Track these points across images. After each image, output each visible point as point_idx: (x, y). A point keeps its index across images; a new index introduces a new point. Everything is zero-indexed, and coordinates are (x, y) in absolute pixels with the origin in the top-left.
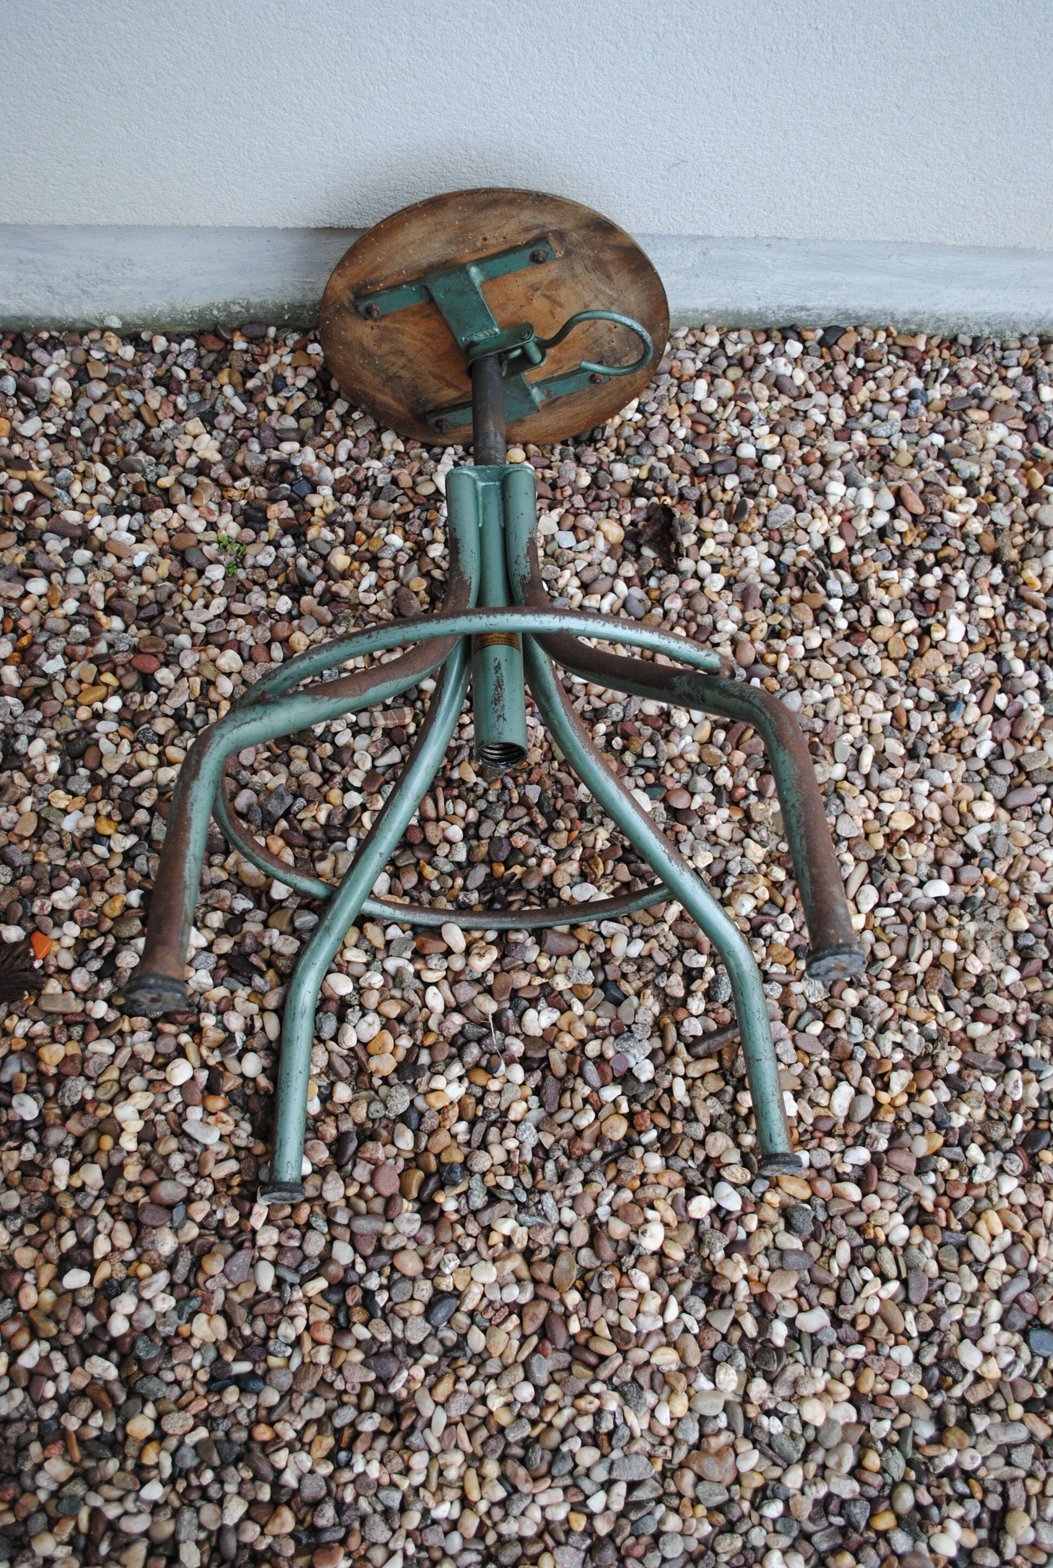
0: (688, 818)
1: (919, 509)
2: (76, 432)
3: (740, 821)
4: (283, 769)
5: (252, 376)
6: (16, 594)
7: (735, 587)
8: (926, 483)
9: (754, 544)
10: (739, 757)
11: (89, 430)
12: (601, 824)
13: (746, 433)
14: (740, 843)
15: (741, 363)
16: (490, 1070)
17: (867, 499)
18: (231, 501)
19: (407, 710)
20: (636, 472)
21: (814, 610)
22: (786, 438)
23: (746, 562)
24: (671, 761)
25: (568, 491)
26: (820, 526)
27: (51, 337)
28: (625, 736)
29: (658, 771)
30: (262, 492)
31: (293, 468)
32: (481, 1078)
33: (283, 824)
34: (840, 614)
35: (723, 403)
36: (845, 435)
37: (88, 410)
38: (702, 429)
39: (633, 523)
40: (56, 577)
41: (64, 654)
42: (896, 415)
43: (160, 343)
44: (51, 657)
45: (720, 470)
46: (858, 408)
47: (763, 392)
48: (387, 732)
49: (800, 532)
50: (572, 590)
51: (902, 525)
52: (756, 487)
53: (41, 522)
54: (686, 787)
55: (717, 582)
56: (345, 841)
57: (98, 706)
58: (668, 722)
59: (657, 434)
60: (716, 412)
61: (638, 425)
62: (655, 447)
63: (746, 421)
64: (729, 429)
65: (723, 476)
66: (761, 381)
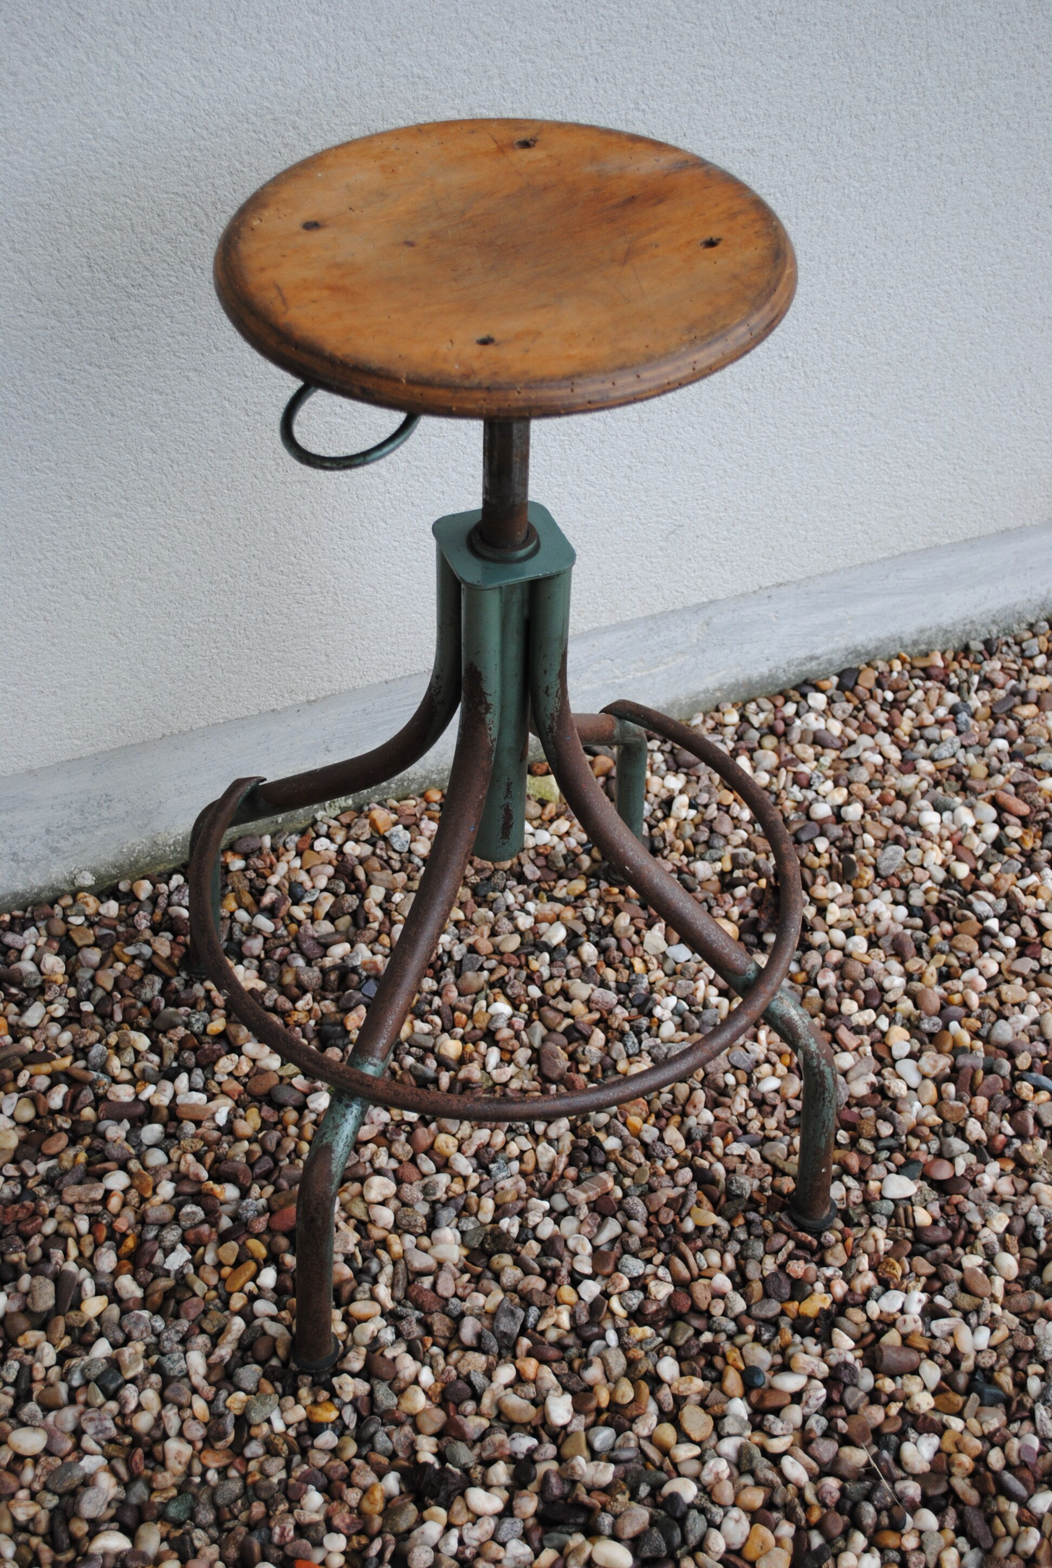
0: (960, 1186)
1: (1024, 809)
2: (87, 1007)
3: (1013, 1172)
4: (493, 1285)
5: (262, 892)
6: (98, 1195)
7: (881, 943)
8: (1016, 785)
9: (875, 897)
10: (981, 1103)
11: (102, 999)
12: (873, 1224)
13: (811, 795)
14: (1027, 1192)
15: (772, 730)
16: (897, 1527)
17: (967, 818)
18: (299, 1024)
19: (603, 1175)
20: (718, 866)
21: (975, 938)
22: (854, 787)
23: (877, 919)
24: (913, 1133)
26: (935, 856)
27: (13, 918)
28: (847, 1126)
29: (902, 1148)
30: (328, 1006)
31: (354, 970)
32: (891, 1539)
33: (525, 1342)
34: (1001, 934)
35: (774, 773)
36: (909, 767)
37: (93, 979)
39: (743, 915)
40: (134, 1165)
41: (184, 1241)
42: (948, 733)
43: (145, 889)
44: (168, 1252)
45: (804, 837)
46: (907, 739)
47: (808, 751)
48: (594, 1206)
49: (916, 869)
50: (714, 999)
51: (1014, 831)
52: (849, 841)
53: (88, 1113)
54: (939, 1155)
55: (859, 944)
56: (603, 1337)
57: (250, 1286)
58: (885, 1097)
59: (721, 822)
60: (771, 783)
61: (697, 821)
62: (725, 837)
63: (805, 782)
64: (791, 796)
65: (811, 841)
66: (800, 742)
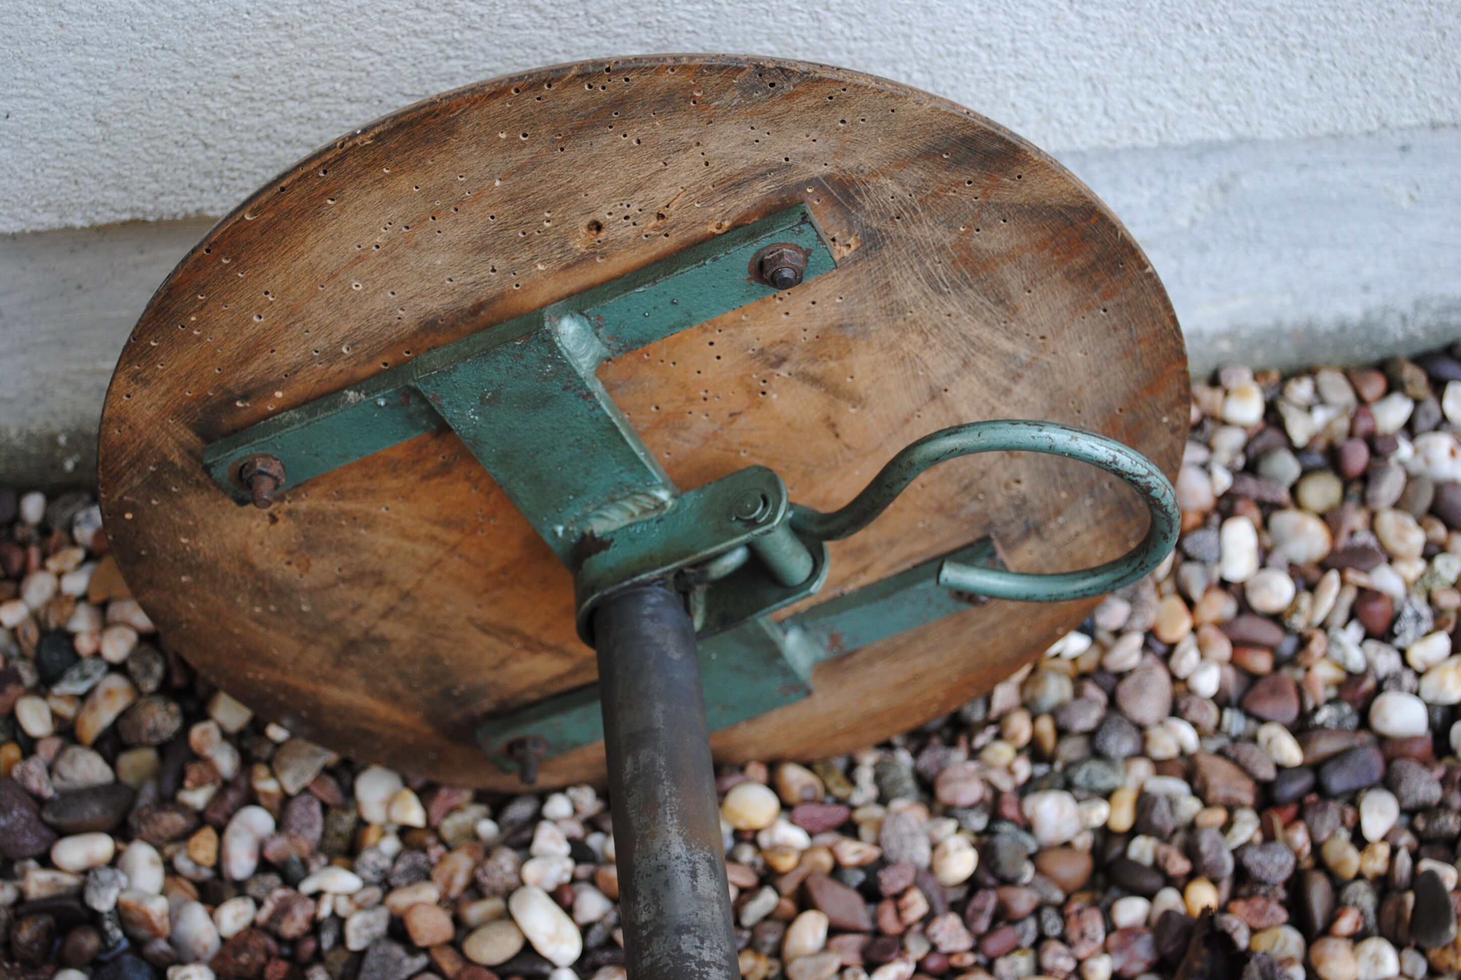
13: (1387, 661)
15: (1334, 461)
20: (1099, 813)
25: (916, 905)
31: (94, 919)
35: (1305, 581)
38: (1261, 662)
45: (1337, 781)
47: (1408, 534)
59: (1140, 688)
60: (1294, 607)
61: (1086, 664)
62: (1141, 728)
63: (1380, 624)
64: (1336, 653)
65: (1353, 799)
66: (1397, 506)
